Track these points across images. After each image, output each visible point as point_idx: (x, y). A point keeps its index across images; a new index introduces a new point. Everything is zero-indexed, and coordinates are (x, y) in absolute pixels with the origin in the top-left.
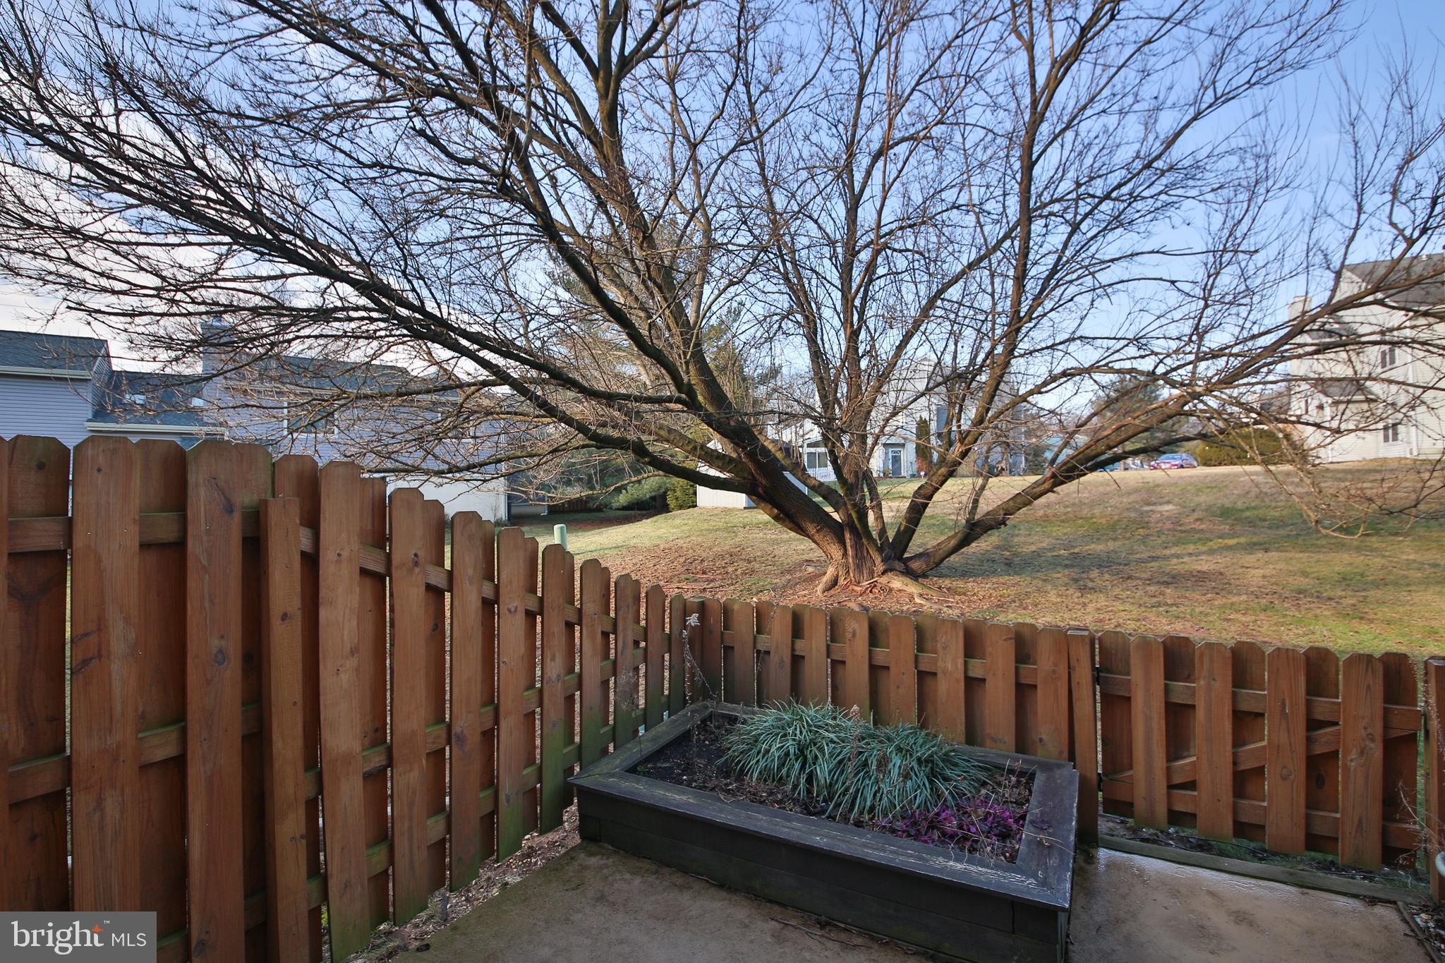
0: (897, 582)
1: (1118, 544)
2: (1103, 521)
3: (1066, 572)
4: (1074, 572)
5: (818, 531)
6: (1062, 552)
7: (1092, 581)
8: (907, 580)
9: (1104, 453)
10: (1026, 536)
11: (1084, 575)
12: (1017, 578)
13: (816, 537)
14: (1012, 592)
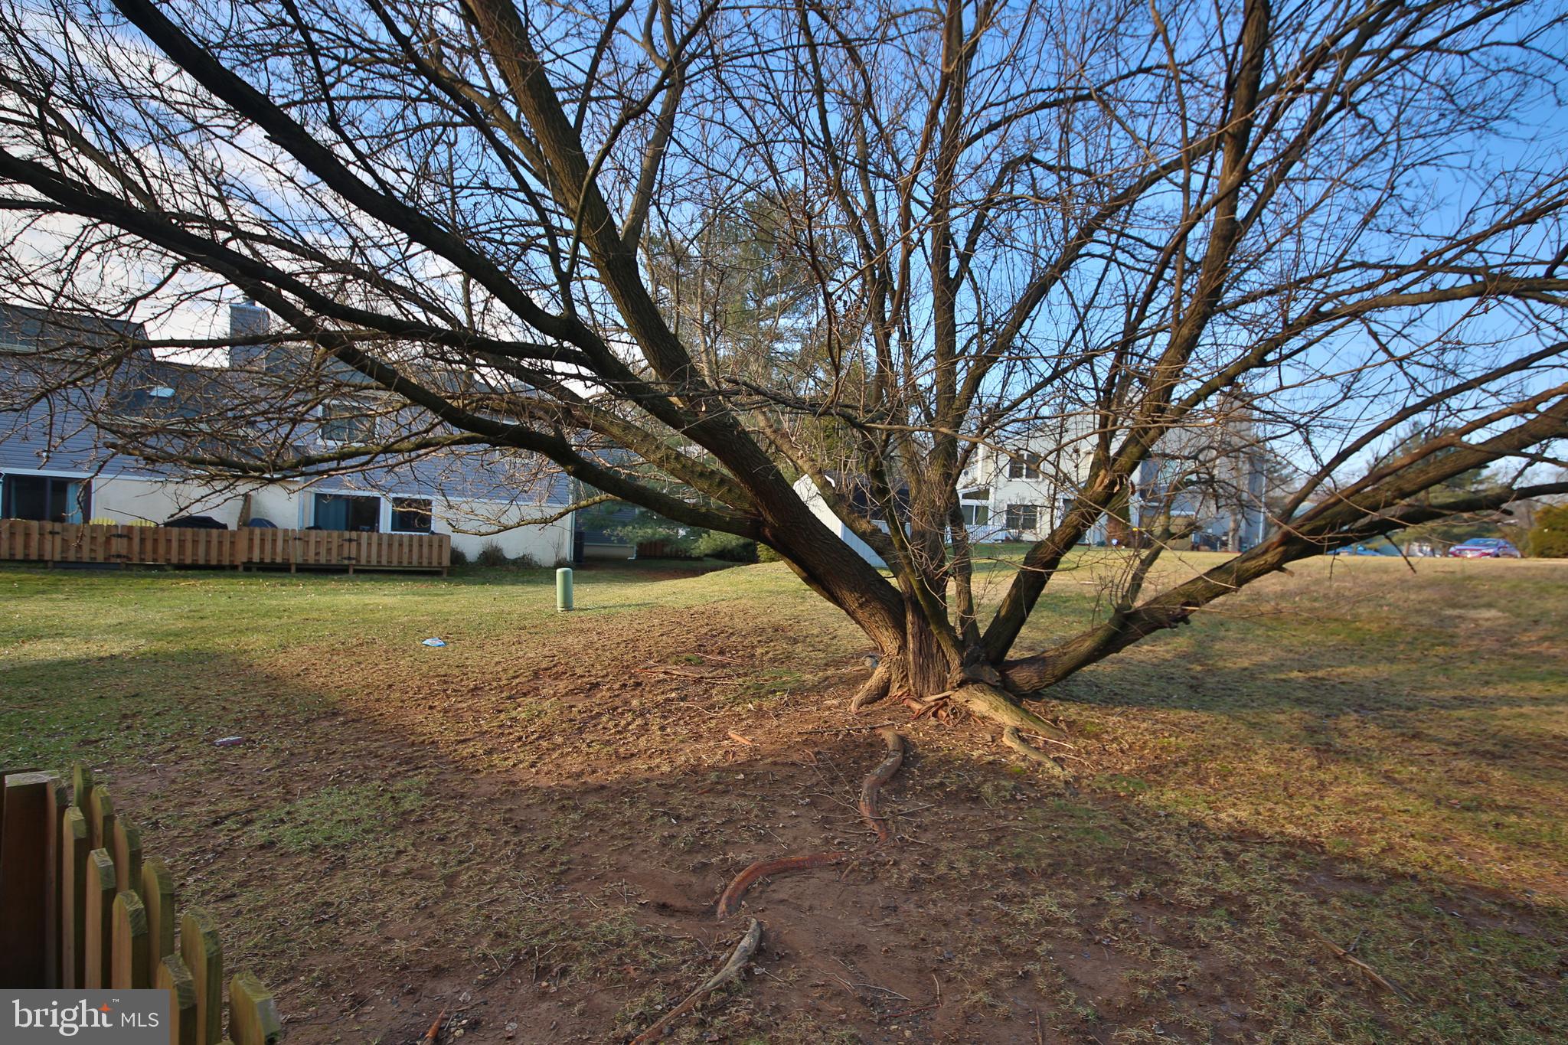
0: (981, 704)
1: (1397, 668)
2: (1374, 626)
3: (1297, 712)
4: (1310, 716)
5: (861, 606)
6: (1295, 674)
7: (1343, 734)
8: (999, 701)
9: (1389, 504)
10: (1237, 641)
11: (1329, 723)
12: (1204, 716)
13: (859, 614)
14: (1186, 742)
